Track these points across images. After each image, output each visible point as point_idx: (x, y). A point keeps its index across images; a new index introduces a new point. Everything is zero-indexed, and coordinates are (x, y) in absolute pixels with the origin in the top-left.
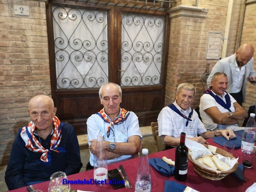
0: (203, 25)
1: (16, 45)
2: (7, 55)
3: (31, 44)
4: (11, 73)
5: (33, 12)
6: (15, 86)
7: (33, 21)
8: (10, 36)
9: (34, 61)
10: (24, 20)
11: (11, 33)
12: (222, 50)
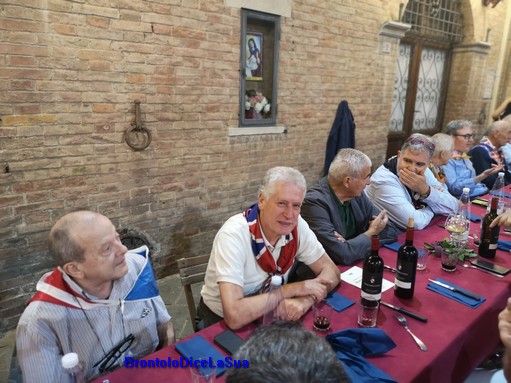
0: (485, 61)
1: (377, 83)
2: (371, 93)
3: (386, 82)
4: (370, 112)
5: (392, 49)
6: (370, 127)
7: (390, 58)
8: (376, 74)
9: (385, 100)
10: (386, 57)
11: (377, 71)
12: (493, 89)
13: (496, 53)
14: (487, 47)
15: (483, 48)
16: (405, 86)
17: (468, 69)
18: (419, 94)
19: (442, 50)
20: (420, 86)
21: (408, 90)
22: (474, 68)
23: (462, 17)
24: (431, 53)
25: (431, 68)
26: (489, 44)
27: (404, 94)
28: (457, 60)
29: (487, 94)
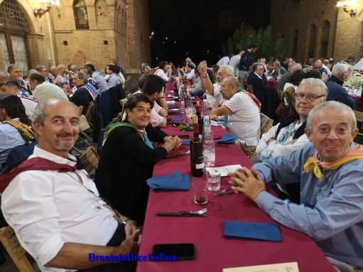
13: (48, 39)
14: (43, 36)
15: (41, 37)
16: (7, 54)
17: (37, 46)
18: (15, 58)
19: (21, 36)
20: (15, 54)
21: (9, 56)
22: (40, 45)
23: (26, 20)
24: (16, 37)
25: (18, 45)
26: (43, 34)
27: (8, 58)
28: (30, 41)
29: (49, 58)
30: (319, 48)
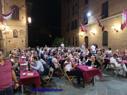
30: (75, 43)
